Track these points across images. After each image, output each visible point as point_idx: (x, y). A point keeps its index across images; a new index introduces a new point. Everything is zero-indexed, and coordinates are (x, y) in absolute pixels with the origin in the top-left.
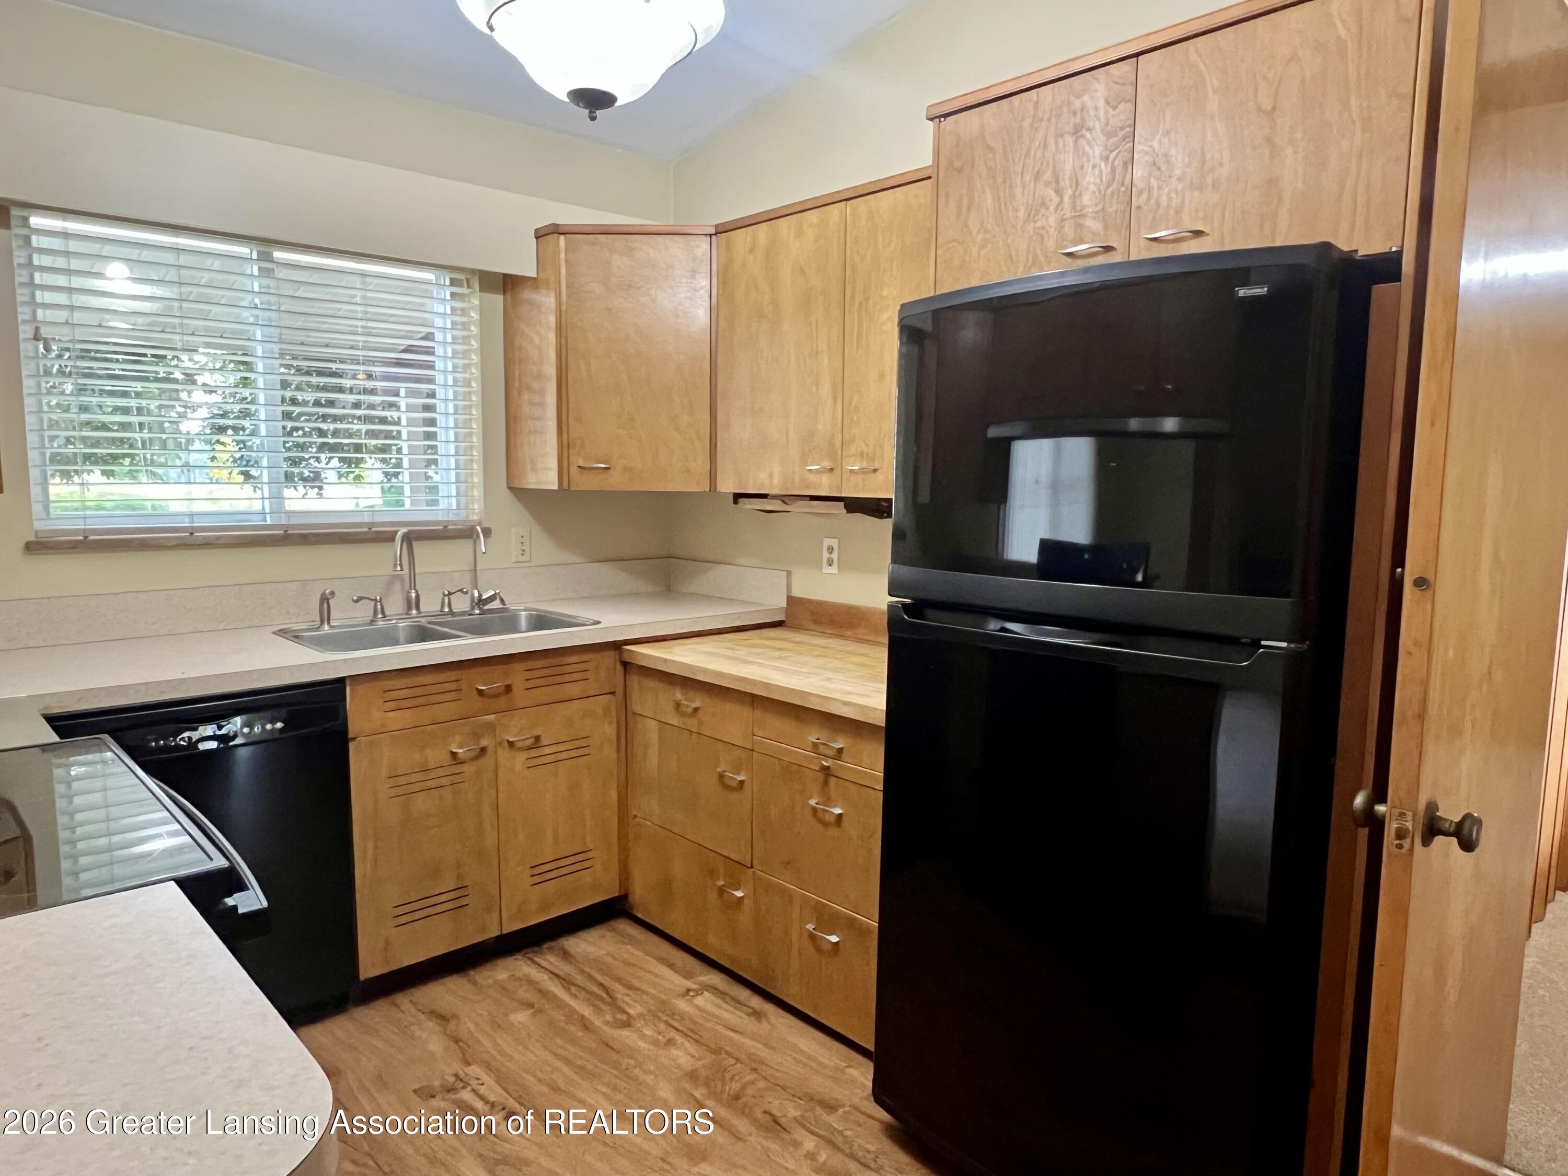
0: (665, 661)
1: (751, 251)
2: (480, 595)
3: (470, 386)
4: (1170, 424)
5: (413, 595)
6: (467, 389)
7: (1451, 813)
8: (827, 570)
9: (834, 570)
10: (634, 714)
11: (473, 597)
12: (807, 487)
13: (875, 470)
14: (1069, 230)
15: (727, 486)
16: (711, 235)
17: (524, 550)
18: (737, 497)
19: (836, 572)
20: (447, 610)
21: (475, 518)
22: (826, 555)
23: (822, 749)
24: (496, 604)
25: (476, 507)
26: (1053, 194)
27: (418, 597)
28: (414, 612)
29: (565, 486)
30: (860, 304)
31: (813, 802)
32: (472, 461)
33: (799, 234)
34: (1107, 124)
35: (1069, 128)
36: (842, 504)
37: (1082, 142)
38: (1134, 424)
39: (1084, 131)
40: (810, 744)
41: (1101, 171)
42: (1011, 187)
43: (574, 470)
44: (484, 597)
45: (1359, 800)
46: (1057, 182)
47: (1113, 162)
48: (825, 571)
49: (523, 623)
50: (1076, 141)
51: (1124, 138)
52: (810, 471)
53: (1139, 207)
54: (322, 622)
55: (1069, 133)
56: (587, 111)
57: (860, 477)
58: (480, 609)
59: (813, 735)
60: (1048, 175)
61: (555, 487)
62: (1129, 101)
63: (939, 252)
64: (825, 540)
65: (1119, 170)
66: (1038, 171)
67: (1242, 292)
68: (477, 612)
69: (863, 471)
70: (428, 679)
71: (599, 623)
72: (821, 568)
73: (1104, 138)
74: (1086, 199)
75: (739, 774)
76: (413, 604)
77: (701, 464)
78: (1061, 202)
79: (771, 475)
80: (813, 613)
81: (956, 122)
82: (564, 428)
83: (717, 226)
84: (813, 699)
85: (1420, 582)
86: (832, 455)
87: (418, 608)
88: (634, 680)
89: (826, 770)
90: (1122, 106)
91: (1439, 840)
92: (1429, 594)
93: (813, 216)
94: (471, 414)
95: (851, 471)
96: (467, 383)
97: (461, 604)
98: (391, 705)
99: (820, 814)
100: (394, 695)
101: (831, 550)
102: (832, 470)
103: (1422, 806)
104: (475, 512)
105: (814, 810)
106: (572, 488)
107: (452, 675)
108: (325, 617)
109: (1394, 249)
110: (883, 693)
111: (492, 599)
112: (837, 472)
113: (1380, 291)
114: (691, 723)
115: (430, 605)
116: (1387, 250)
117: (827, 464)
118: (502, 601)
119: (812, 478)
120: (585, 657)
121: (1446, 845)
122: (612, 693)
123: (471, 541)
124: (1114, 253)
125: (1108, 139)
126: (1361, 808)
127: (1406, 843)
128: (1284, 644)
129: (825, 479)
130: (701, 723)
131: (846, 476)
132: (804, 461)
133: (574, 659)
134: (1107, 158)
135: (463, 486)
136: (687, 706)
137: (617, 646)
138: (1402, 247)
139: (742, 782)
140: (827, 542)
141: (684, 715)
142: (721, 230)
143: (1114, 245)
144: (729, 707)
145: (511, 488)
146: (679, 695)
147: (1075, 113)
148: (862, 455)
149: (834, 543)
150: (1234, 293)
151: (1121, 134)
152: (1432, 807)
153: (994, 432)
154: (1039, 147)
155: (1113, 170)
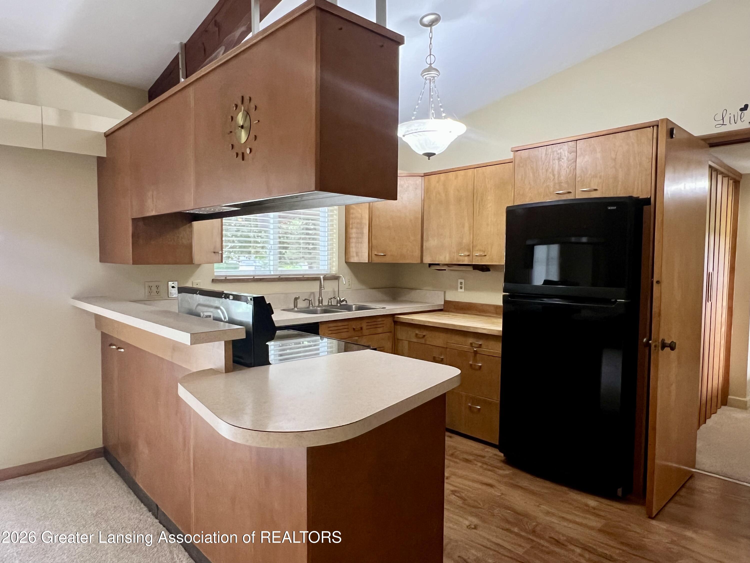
0: (412, 319)
1: (438, 182)
2: (340, 299)
3: (333, 227)
4: (584, 240)
5: (321, 299)
6: (332, 228)
7: (668, 341)
8: (460, 290)
9: (463, 290)
10: (398, 339)
11: (338, 300)
12: (459, 261)
13: (486, 255)
14: (557, 187)
15: (427, 260)
16: (422, 176)
17: (349, 284)
18: (430, 265)
19: (464, 291)
20: (330, 304)
21: (334, 273)
22: (459, 286)
23: (474, 345)
24: (344, 303)
25: (334, 269)
26: (552, 176)
27: (322, 299)
28: (321, 304)
29: (370, 261)
30: (480, 202)
31: (471, 363)
32: (333, 253)
33: (456, 177)
34: (568, 158)
35: (556, 158)
36: (472, 267)
37: (560, 162)
38: (573, 239)
39: (561, 159)
40: (469, 343)
41: (567, 171)
42: (539, 173)
43: (373, 255)
44: (341, 300)
45: (645, 340)
46: (553, 172)
47: (570, 168)
48: (459, 291)
49: (354, 309)
50: (559, 162)
51: (573, 162)
52: (461, 256)
53: (578, 182)
54: (295, 307)
55: (557, 159)
56: (428, 157)
57: (480, 258)
58: (340, 304)
59: (471, 340)
60: (550, 170)
61: (367, 262)
62: (575, 152)
63: (515, 190)
64: (459, 280)
65: (572, 170)
66: (547, 169)
67: (609, 208)
68: (339, 305)
69: (480, 256)
70: (340, 324)
71: (385, 308)
72: (457, 289)
73: (567, 162)
74: (562, 178)
75: (441, 356)
76: (320, 302)
77: (417, 253)
78: (554, 178)
79: (445, 257)
80: (454, 306)
81: (521, 153)
82: (370, 241)
83: (424, 174)
84: (471, 328)
85: (658, 282)
86: (469, 250)
87: (322, 303)
88: (398, 327)
89: (476, 353)
90: (572, 154)
91: (666, 349)
92: (660, 284)
93: (462, 172)
94: (333, 236)
95: (476, 256)
96: (332, 225)
97: (334, 303)
98: (330, 332)
99: (473, 366)
100: (331, 329)
101: (461, 283)
102: (469, 255)
103: (660, 341)
104: (334, 271)
105: (471, 365)
106: (372, 262)
107: (346, 323)
108: (295, 306)
109: (649, 197)
110: (500, 323)
111: (343, 301)
112: (471, 256)
113: (645, 208)
114: (423, 341)
115: (325, 303)
116: (647, 197)
117: (467, 253)
118: (346, 302)
119: (461, 258)
120: (383, 319)
121: (667, 349)
122: (391, 332)
123: (337, 281)
124: (571, 194)
125: (569, 162)
126: (645, 342)
127: (657, 348)
128: (623, 301)
129: (466, 258)
130: (425, 341)
131: (474, 257)
132: (458, 252)
133: (380, 319)
134: (568, 167)
135: (329, 261)
136: (420, 335)
137: (393, 315)
138: (651, 196)
139: (442, 359)
140: (460, 281)
141: (419, 338)
142: (426, 175)
143: (571, 191)
144: (437, 334)
145: (346, 262)
146: (417, 332)
147: (558, 154)
148: (480, 250)
149: (463, 281)
150: (607, 208)
151: (572, 161)
152: (663, 340)
153: (529, 242)
154: (547, 162)
155: (570, 170)
